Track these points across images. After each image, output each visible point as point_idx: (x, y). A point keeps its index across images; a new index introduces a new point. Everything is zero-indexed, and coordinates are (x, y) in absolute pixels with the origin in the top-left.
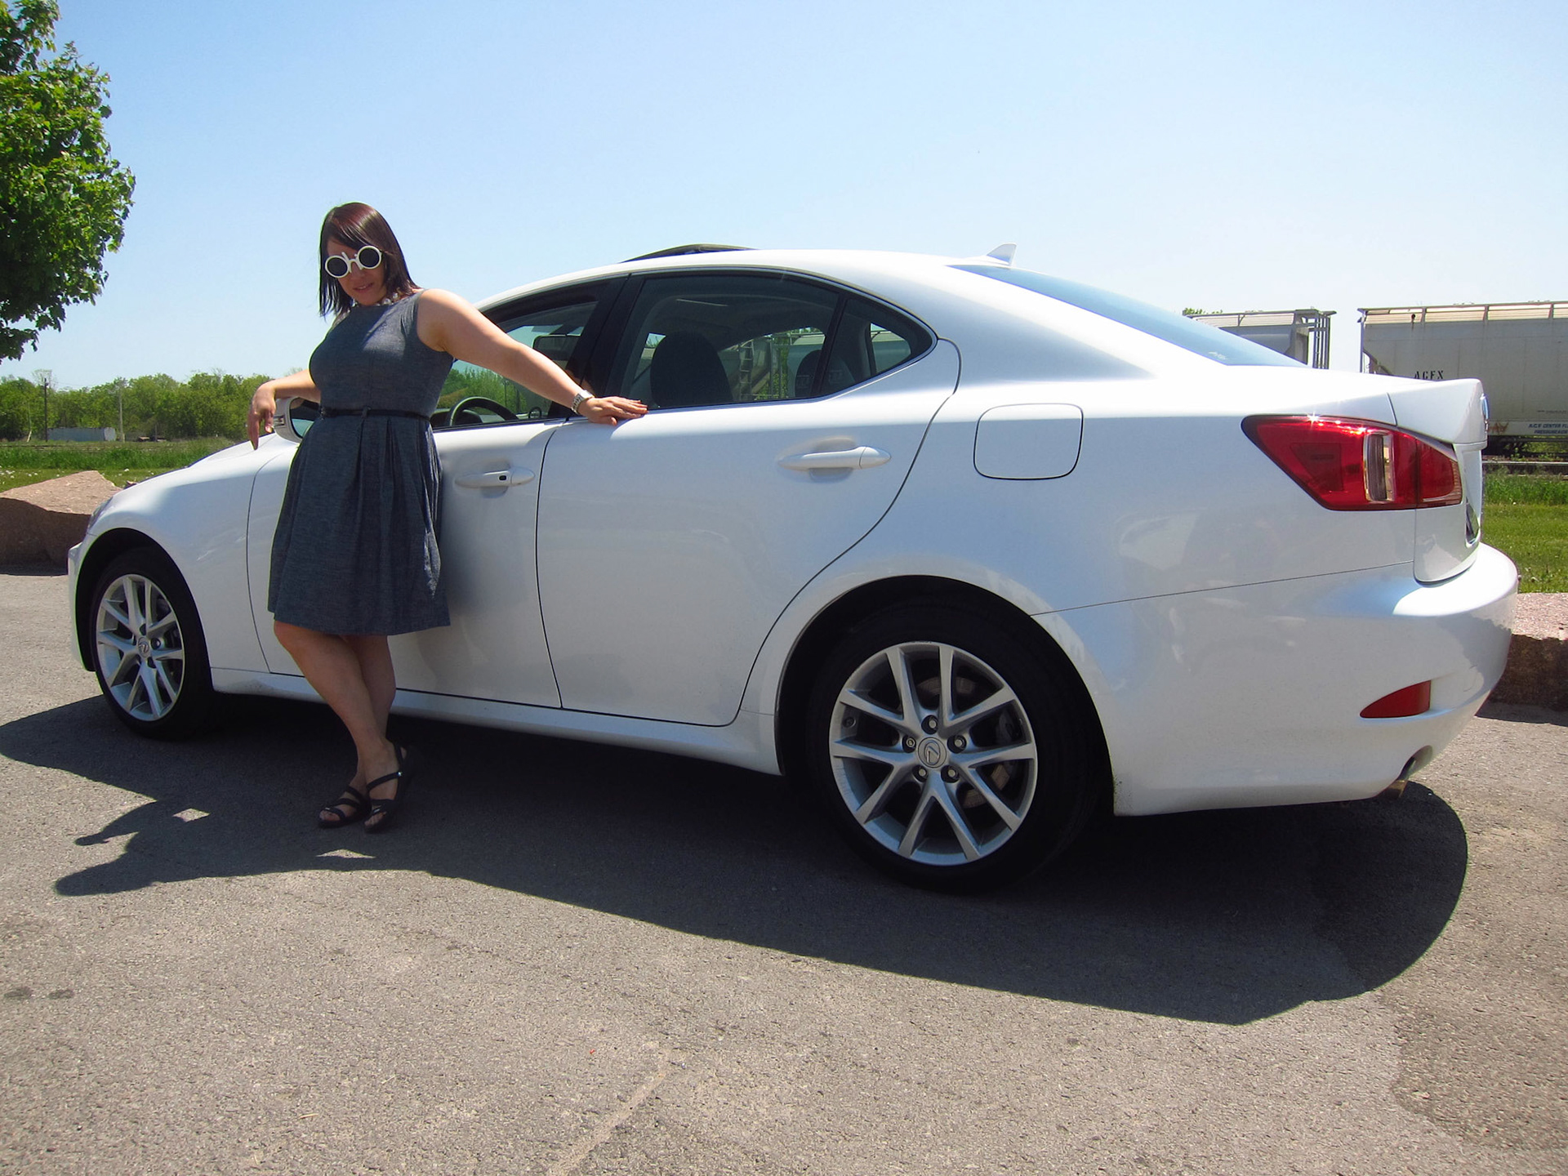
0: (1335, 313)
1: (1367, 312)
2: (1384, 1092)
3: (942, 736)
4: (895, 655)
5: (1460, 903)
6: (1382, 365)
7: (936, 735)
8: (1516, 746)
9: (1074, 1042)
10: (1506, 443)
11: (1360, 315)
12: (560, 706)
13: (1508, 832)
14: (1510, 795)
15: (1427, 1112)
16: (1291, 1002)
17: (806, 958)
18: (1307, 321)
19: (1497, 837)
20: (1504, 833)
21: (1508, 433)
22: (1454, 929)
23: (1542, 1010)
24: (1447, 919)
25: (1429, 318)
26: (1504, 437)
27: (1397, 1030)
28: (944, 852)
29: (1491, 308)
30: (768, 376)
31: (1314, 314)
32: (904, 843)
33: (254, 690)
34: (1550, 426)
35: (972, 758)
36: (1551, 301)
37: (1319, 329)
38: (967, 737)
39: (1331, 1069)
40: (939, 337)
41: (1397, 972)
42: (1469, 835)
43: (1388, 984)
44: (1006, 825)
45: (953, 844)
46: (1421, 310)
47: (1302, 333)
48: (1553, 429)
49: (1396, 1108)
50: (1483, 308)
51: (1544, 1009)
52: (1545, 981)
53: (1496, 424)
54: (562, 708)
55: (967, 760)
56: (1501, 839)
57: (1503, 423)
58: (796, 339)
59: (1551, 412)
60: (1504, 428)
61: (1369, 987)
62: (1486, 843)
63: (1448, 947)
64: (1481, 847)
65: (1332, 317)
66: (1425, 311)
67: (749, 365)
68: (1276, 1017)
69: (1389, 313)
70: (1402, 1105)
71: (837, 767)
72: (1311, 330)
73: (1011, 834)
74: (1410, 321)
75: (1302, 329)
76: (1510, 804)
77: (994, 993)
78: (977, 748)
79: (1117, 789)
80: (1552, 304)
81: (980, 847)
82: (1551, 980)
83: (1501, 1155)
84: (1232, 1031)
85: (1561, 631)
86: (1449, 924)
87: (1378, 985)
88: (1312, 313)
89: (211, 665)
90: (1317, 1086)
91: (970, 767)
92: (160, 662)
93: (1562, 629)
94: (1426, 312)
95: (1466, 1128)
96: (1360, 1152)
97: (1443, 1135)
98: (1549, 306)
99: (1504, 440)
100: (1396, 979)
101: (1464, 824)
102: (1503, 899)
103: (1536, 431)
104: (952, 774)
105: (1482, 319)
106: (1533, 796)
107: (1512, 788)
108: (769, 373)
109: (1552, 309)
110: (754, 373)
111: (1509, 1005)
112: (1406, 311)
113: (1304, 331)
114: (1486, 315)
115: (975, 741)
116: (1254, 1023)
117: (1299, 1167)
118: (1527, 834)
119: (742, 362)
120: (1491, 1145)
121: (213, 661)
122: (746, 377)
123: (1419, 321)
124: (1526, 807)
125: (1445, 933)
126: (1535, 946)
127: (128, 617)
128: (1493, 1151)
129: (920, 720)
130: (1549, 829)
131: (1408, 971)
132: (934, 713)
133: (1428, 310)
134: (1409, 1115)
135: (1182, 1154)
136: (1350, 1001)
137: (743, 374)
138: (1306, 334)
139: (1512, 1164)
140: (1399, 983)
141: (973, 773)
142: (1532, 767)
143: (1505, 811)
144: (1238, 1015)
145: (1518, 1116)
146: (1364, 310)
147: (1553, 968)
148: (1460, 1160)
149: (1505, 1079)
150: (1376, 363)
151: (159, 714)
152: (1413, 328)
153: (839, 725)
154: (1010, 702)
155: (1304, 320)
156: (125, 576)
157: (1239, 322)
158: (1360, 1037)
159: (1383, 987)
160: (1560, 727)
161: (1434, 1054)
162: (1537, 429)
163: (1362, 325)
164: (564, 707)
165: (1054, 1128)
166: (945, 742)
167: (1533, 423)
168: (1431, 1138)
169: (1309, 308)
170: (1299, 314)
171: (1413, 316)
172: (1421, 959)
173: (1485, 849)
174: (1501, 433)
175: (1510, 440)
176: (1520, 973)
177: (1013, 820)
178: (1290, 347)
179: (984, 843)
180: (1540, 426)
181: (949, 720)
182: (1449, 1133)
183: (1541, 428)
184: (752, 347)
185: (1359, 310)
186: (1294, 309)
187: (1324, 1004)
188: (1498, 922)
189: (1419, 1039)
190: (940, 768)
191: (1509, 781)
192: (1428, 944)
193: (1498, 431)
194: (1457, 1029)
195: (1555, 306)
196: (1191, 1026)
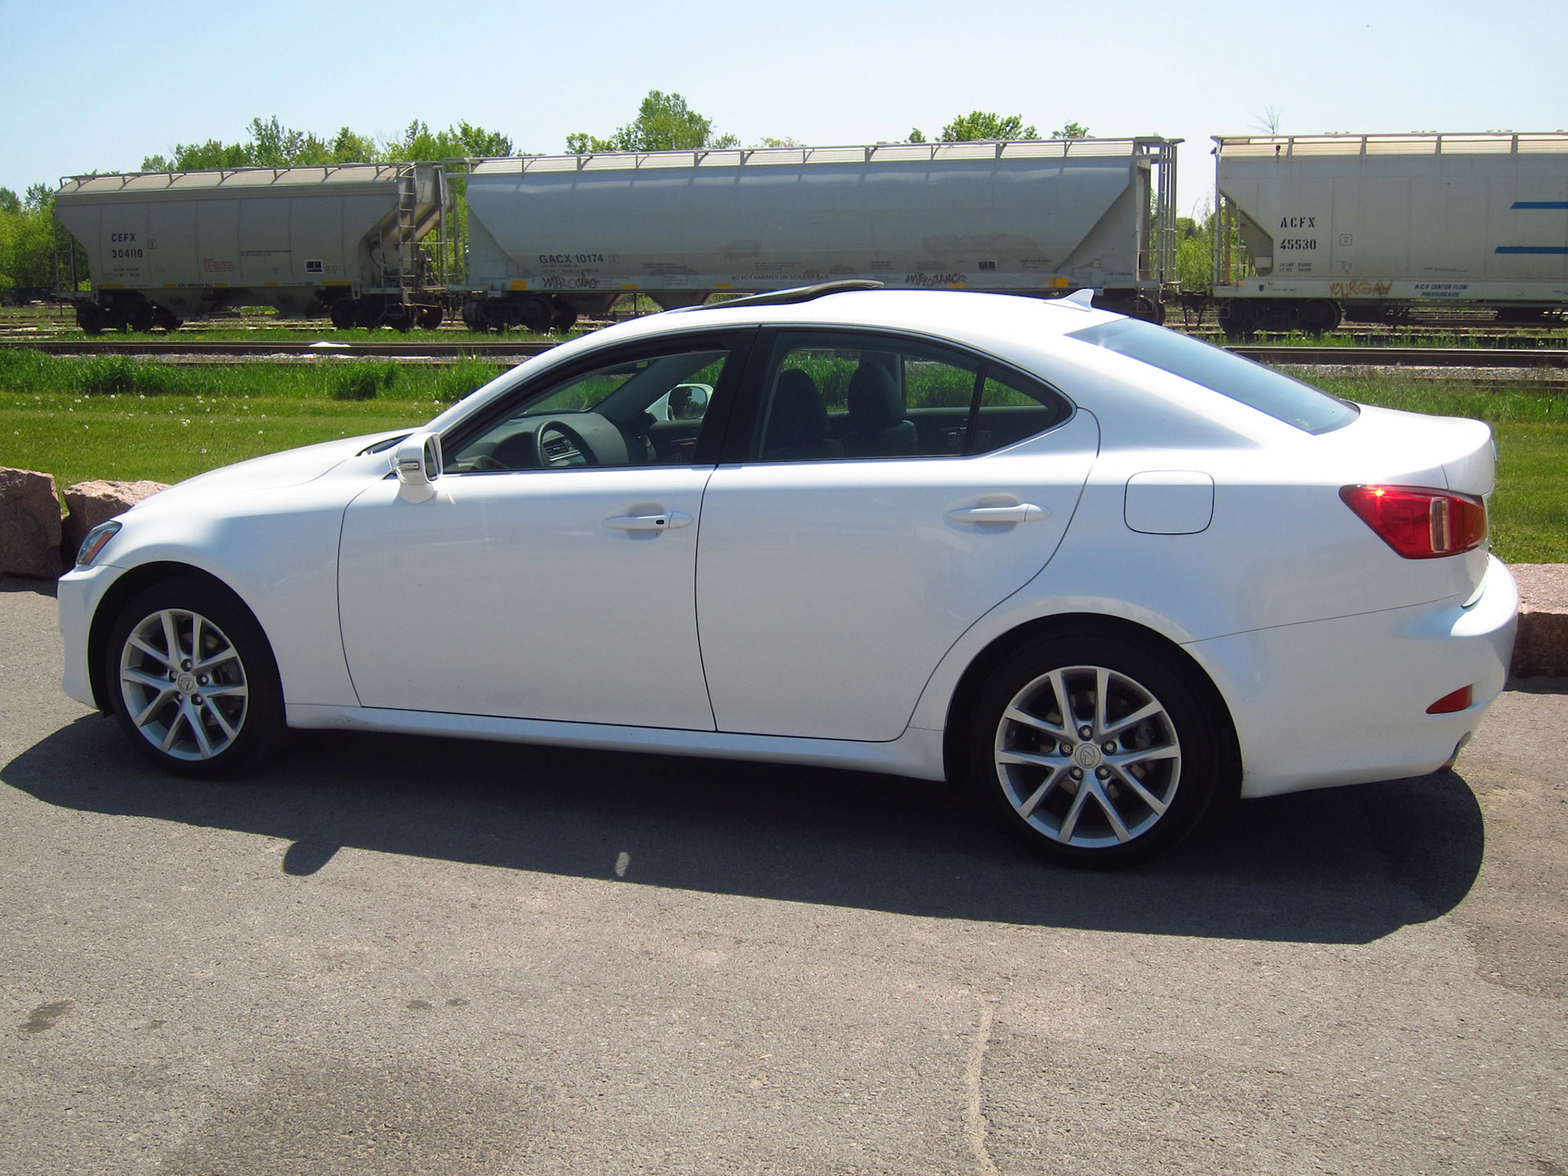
0: (1183, 141)
1: (1222, 141)
2: (1473, 975)
3: (1097, 742)
4: (1056, 677)
5: (1485, 850)
6: (1242, 209)
7: (1091, 742)
8: (1494, 715)
9: (1259, 964)
10: (1387, 309)
11: (1215, 144)
12: (714, 729)
13: (1506, 793)
14: (1500, 761)
15: (1502, 984)
16: (1393, 928)
17: (1028, 926)
18: (1148, 151)
19: (1499, 797)
20: (1504, 793)
21: (1392, 295)
22: (1486, 868)
23: (1558, 918)
24: (1480, 862)
25: (1298, 150)
26: (1387, 300)
27: (1469, 938)
28: (1096, 836)
29: (1369, 139)
30: (436, 216)
31: (1159, 143)
32: (1065, 833)
33: (340, 725)
34: (1440, 287)
35: (1125, 759)
36: (1438, 132)
37: (1164, 161)
38: (1117, 742)
39: (1435, 965)
40: (1078, 406)
41: (1458, 901)
42: (1478, 797)
43: (1454, 910)
44: (1154, 811)
45: (1106, 829)
46: (1287, 140)
47: (1142, 166)
48: (1443, 290)
49: (1482, 983)
50: (1360, 139)
51: (1560, 918)
52: (1557, 900)
53: (1377, 284)
54: (717, 731)
55: (1121, 760)
56: (1502, 798)
57: (1386, 284)
58: (477, 165)
59: (1441, 270)
60: (1387, 289)
61: (1442, 913)
62: (1493, 803)
63: (1486, 882)
64: (1491, 805)
65: (1179, 146)
66: (1292, 141)
67: (411, 201)
68: (1386, 937)
69: (1248, 143)
70: (1486, 980)
71: (1001, 772)
72: (1154, 162)
73: (1159, 818)
74: (1274, 154)
75: (1143, 161)
76: (1502, 769)
77: (1183, 938)
78: (1126, 750)
79: (1245, 777)
80: (1440, 136)
81: (1130, 831)
82: (1561, 899)
83: (1552, 1001)
84: (1361, 948)
85: (1524, 604)
86: (1482, 866)
87: (1447, 911)
88: (1156, 141)
89: (285, 701)
90: (1430, 975)
91: (1122, 766)
92: (211, 699)
93: (1524, 602)
94: (1293, 143)
95: (1528, 989)
96: (1469, 1007)
97: (1515, 995)
98: (1435, 138)
99: (1387, 304)
100: (1458, 906)
101: (1471, 788)
102: (1515, 845)
103: (1424, 294)
104: (1103, 772)
105: (1359, 153)
106: (1518, 760)
107: (1500, 754)
108: (438, 212)
109: (1439, 142)
110: (419, 211)
111: (1537, 917)
112: (1269, 141)
113: (1145, 164)
114: (1363, 148)
115: (1124, 745)
116: (1374, 942)
117: (1436, 1019)
118: (1521, 793)
119: (402, 197)
120: (1545, 997)
121: (288, 697)
122: (408, 218)
123: (1285, 154)
124: (1514, 770)
125: (1481, 872)
126: (1545, 876)
127: (167, 655)
128: (1547, 1000)
129: (1077, 729)
130: (1537, 788)
131: (1464, 901)
132: (1089, 723)
133: (1296, 140)
134: (1492, 985)
135: (1363, 1019)
136: (1431, 923)
137: (404, 214)
138: (1147, 167)
139: (1560, 1005)
140: (1459, 909)
141: (1124, 770)
142: (1512, 734)
143: (1500, 774)
144: (1362, 938)
145: (1557, 980)
146: (1219, 139)
147: (1560, 891)
148: (1529, 1006)
149: (1545, 961)
150: (1235, 206)
151: (209, 753)
152: (1278, 162)
153: (1003, 737)
154: (1157, 713)
155: (1145, 148)
156: (165, 611)
157: (1066, 151)
158: (1446, 945)
159: (1451, 912)
160: (1526, 694)
161: (1497, 951)
162: (1425, 290)
163: (1217, 157)
164: (719, 730)
165: (1275, 1013)
166: (1099, 747)
167: (1420, 284)
168: (1508, 998)
169: (1153, 135)
170: (1139, 143)
171: (1278, 148)
172: (1470, 892)
173: (1492, 807)
174: (1383, 296)
175: (1393, 304)
176: (1538, 895)
177: (1160, 807)
178: (1129, 185)
179: (1133, 827)
180: (1427, 286)
181: (1103, 729)
182: (1519, 993)
183: (1429, 290)
184: (415, 176)
185: (1212, 138)
186: (1134, 137)
187: (1415, 926)
188: (1516, 861)
189: (1484, 943)
190: (1095, 768)
191: (1496, 748)
192: (1472, 882)
193: (1380, 294)
194: (1507, 934)
195: (1443, 138)
196: (1333, 948)
